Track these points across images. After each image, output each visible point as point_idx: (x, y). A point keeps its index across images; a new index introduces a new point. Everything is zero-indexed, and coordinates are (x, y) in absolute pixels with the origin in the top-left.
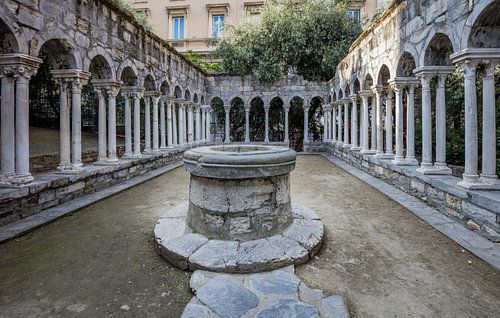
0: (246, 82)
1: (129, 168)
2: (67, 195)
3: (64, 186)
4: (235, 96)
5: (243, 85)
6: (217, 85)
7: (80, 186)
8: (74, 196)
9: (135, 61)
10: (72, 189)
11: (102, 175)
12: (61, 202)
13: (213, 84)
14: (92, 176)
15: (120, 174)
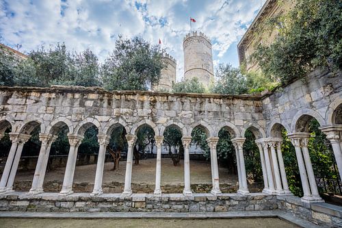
0: (313, 84)
1: (75, 202)
2: (15, 207)
3: (14, 200)
4: (299, 114)
5: (309, 92)
6: (274, 106)
7: (26, 203)
8: (19, 209)
9: (96, 117)
10: (19, 204)
11: (44, 200)
12: (11, 210)
13: (270, 106)
14: (37, 200)
15: (63, 204)
